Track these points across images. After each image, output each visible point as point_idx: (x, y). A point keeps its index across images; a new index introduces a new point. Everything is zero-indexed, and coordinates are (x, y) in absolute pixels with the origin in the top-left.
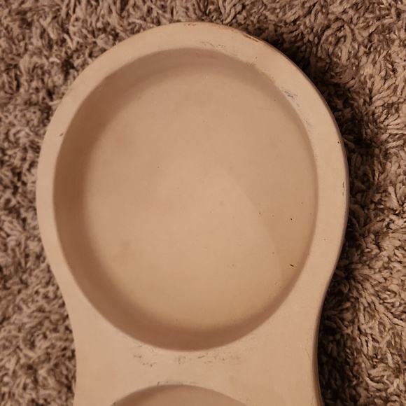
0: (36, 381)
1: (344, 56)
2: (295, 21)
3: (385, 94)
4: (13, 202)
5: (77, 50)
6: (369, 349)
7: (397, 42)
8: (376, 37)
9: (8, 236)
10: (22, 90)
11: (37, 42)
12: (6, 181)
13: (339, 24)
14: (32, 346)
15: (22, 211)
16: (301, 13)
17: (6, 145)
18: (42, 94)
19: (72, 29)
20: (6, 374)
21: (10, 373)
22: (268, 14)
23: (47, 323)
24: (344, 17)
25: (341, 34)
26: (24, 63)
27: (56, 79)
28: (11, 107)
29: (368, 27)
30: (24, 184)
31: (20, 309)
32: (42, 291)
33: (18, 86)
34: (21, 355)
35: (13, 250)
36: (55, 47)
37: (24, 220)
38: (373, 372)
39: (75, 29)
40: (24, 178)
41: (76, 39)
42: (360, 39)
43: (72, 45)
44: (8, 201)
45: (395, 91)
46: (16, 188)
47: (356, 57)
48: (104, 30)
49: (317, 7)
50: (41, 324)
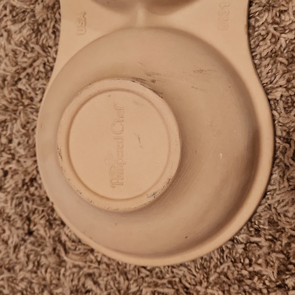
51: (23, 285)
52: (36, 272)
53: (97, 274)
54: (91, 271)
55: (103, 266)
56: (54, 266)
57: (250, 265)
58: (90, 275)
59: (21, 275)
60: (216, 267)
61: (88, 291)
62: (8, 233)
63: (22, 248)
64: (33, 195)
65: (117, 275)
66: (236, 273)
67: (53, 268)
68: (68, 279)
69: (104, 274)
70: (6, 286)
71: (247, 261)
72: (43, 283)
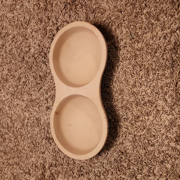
0: (47, 102)
1: (113, 29)
2: (104, 21)
3: (120, 37)
4: (44, 60)
5: (60, 26)
6: (115, 90)
7: (123, 26)
8: (120, 25)
9: (43, 68)
10: (47, 34)
11: (51, 24)
12: (43, 56)
13: (112, 22)
14: (47, 94)
15: (46, 63)
16: (106, 19)
17: (43, 47)
18: (52, 35)
19: (59, 21)
20: (41, 101)
21: (42, 100)
22: (99, 19)
23: (50, 88)
24: (113, 20)
25: (112, 24)
26: (48, 28)
27: (55, 32)
28: (45, 38)
29: (118, 23)
30: (47, 56)
31: (45, 85)
32: (50, 81)
33: (46, 34)
34: (44, 96)
35: (44, 72)
36: (55, 25)
37: (47, 65)
38: (116, 95)
39: (60, 21)
40: (47, 55)
41: (60, 23)
42: (116, 25)
43: (59, 24)
44: (43, 60)
45: (122, 36)
46: (45, 57)
47: (116, 29)
48: (66, 21)
49: (109, 18)
50: (49, 88)
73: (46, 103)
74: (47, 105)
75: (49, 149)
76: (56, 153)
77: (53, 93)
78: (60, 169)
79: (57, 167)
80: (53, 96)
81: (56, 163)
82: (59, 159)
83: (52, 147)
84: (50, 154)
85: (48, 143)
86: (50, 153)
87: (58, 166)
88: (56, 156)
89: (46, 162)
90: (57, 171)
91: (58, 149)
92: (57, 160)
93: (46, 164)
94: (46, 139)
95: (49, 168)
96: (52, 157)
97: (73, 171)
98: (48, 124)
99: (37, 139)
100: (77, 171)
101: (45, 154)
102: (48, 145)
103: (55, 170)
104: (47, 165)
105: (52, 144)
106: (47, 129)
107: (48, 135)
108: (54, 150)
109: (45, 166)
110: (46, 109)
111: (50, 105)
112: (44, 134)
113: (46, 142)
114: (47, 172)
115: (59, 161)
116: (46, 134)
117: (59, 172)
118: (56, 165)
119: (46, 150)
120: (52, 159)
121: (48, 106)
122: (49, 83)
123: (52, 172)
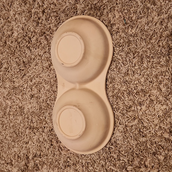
51: (50, 160)
52: (54, 156)
53: (70, 157)
54: (69, 156)
55: (72, 154)
56: (58, 154)
57: (110, 154)
58: (68, 157)
59: (50, 157)
60: (102, 155)
61: (68, 162)
62: (46, 145)
63: (50, 149)
64: (52, 134)
65: (76, 157)
66: (106, 156)
67: (58, 155)
68: (62, 158)
69: (72, 157)
70: (46, 161)
71: (109, 153)
72: (56, 159)
73: (31, 90)
74: (31, 93)
75: (33, 139)
76: (41, 143)
77: (38, 80)
78: (44, 160)
79: (41, 157)
80: (37, 83)
81: (40, 154)
82: (44, 149)
83: (36, 137)
84: (34, 145)
85: (32, 133)
86: (34, 143)
87: (43, 156)
88: (40, 146)
89: (30, 153)
90: (41, 162)
91: (42, 139)
92: (42, 151)
93: (29, 154)
94: (30, 128)
95: (33, 159)
96: (37, 148)
97: (59, 162)
98: (32, 112)
99: (20, 128)
100: (64, 162)
101: (29, 144)
102: (32, 135)
103: (40, 161)
104: (31, 156)
105: (37, 134)
106: (31, 119)
107: (32, 125)
108: (38, 140)
109: (28, 156)
110: (30, 97)
111: (35, 93)
112: (28, 123)
113: (30, 131)
114: (31, 162)
115: (44, 152)
116: (29, 123)
117: (44, 163)
118: (40, 155)
119: (29, 140)
120: (36, 149)
121: (33, 94)
122: (34, 69)
123: (36, 163)
